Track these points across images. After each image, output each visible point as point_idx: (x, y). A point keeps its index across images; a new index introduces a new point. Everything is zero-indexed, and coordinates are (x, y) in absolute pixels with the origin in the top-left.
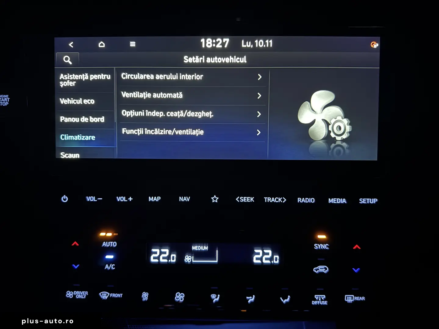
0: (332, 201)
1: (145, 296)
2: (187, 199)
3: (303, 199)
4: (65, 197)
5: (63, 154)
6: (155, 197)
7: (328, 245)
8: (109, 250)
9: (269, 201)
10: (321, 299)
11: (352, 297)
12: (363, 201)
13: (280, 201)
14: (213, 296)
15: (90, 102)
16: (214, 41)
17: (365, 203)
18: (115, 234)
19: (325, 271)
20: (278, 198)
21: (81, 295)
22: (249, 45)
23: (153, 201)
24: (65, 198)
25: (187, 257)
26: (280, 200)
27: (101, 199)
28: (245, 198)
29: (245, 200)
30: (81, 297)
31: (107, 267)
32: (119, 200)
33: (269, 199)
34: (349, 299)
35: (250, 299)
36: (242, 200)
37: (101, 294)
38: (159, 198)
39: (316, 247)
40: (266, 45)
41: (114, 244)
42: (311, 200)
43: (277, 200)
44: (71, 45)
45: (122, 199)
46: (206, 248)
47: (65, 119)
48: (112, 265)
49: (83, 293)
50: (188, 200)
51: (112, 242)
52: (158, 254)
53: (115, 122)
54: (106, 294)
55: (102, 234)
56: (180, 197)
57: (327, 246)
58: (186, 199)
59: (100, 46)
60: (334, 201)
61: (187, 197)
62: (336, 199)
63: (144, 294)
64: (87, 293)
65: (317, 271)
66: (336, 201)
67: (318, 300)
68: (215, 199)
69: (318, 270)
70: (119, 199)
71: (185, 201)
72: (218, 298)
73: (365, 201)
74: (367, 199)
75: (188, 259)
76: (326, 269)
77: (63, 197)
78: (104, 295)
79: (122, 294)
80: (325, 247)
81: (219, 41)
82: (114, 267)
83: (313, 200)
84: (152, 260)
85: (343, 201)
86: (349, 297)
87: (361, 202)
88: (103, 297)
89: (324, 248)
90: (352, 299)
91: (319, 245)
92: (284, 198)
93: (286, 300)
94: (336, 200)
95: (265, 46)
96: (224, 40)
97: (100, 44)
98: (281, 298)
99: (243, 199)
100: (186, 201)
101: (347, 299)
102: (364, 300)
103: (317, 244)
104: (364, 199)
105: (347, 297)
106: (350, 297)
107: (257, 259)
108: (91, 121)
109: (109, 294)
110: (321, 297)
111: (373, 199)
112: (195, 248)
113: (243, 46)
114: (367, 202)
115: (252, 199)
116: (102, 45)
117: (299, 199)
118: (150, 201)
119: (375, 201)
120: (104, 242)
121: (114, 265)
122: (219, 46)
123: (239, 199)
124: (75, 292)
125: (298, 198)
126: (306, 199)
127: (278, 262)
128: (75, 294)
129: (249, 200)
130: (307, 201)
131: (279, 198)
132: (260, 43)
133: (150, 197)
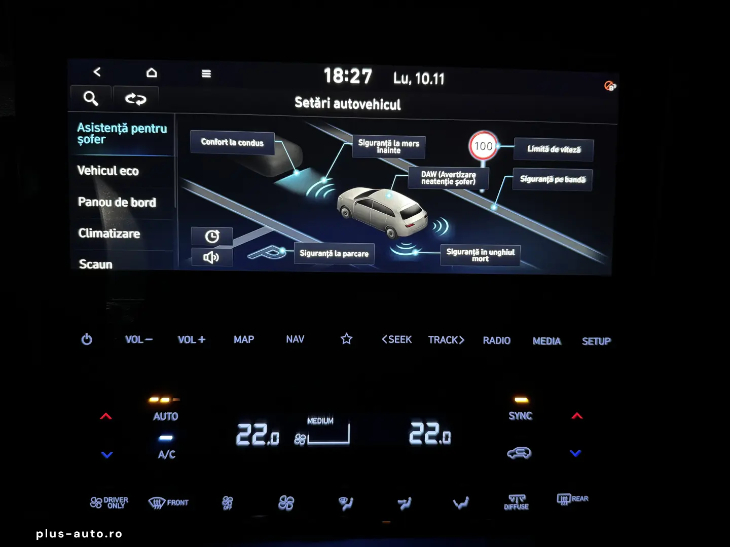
0: (538, 341)
1: (228, 503)
2: (299, 339)
3: (492, 338)
4: (87, 336)
5: (83, 262)
6: (245, 337)
7: (531, 413)
8: (166, 427)
9: (437, 341)
10: (519, 500)
11: (568, 497)
12: (588, 341)
13: (454, 341)
14: (343, 500)
15: (130, 172)
16: (347, 72)
17: (592, 344)
18: (174, 400)
19: (526, 456)
20: (450, 337)
21: (116, 503)
22: (405, 81)
23: (240, 342)
24: (87, 338)
25: (298, 437)
26: (454, 339)
27: (152, 339)
28: (397, 338)
29: (397, 341)
30: (117, 507)
31: (161, 454)
32: (181, 342)
33: (436, 339)
34: (564, 500)
35: (403, 503)
36: (392, 341)
37: (152, 501)
38: (251, 338)
39: (512, 417)
40: (434, 82)
41: (173, 416)
42: (505, 340)
43: (450, 340)
44: (97, 72)
45: (187, 339)
46: (330, 421)
47: (86, 202)
48: (170, 451)
49: (120, 500)
50: (301, 341)
51: (169, 413)
52: (249, 431)
53: (175, 207)
54: (160, 501)
55: (154, 400)
56: (288, 336)
57: (530, 416)
58: (297, 340)
59: (148, 76)
60: (542, 341)
61: (299, 336)
62: (545, 338)
63: (225, 499)
64: (127, 500)
65: (512, 456)
66: (544, 341)
67: (515, 503)
68: (347, 339)
69: (515, 454)
70: (182, 340)
71: (296, 342)
72: (351, 503)
73: (592, 341)
74: (594, 338)
75: (300, 439)
76: (527, 452)
77: (84, 336)
78: (157, 503)
79: (187, 501)
80: (526, 416)
81: (355, 73)
82: (173, 455)
83: (507, 341)
84: (239, 442)
85: (556, 342)
86: (563, 497)
87: (585, 343)
88: (155, 506)
89: (525, 418)
90: (568, 500)
91: (517, 413)
92: (460, 337)
93: (462, 504)
94: (546, 340)
95: (431, 83)
96: (364, 71)
97: (148, 72)
98: (454, 501)
99: (394, 338)
100: (298, 342)
101: (560, 500)
102: (587, 500)
103: (513, 413)
104: (589, 338)
105: (560, 497)
106: (565, 496)
107: (415, 437)
108: (133, 205)
109: (165, 500)
110: (519, 498)
111: (603, 338)
112: (312, 421)
113: (396, 82)
114: (594, 343)
115: (408, 339)
116: (151, 73)
117: (486, 339)
118: (235, 342)
119: (606, 341)
120: (157, 414)
121: (174, 451)
122: (354, 81)
123: (387, 339)
124: (105, 498)
125: (484, 337)
126: (497, 338)
127: (449, 442)
128: (105, 502)
129: (403, 341)
130: (499, 341)
131: (453, 337)
132: (424, 78)
133: (235, 337)
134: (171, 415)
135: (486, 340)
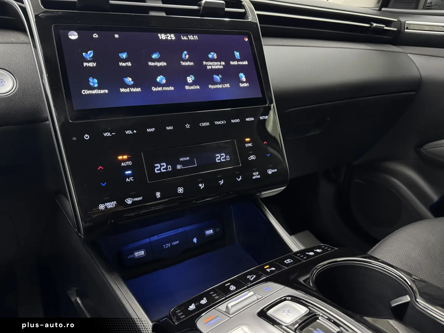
1: (158, 195)
2: (171, 128)
3: (234, 120)
4: (86, 135)
6: (151, 129)
7: (252, 143)
8: (128, 168)
10: (257, 174)
11: (271, 170)
14: (200, 185)
16: (166, 36)
18: (129, 156)
21: (111, 205)
22: (185, 38)
23: (150, 131)
26: (223, 122)
27: (115, 133)
29: (205, 125)
30: (112, 206)
31: (127, 180)
32: (127, 133)
33: (217, 123)
34: (270, 172)
35: (221, 182)
36: (203, 125)
37: (127, 201)
38: (154, 129)
40: (194, 38)
41: (130, 163)
43: (221, 122)
45: (129, 132)
46: (188, 158)
49: (113, 203)
51: (128, 162)
52: (159, 167)
54: (130, 200)
55: (120, 157)
56: (167, 127)
63: (157, 193)
64: (116, 203)
65: (250, 159)
66: (249, 119)
67: (255, 176)
68: (188, 126)
70: (127, 132)
72: (203, 185)
73: (262, 118)
75: (179, 167)
76: (254, 157)
77: (85, 136)
78: (129, 201)
79: (141, 197)
80: (250, 145)
82: (132, 179)
83: (239, 120)
84: (156, 172)
85: (253, 119)
88: (129, 203)
91: (248, 144)
93: (240, 179)
96: (172, 35)
98: (237, 178)
103: (246, 144)
105: (268, 171)
107: (218, 160)
109: (132, 199)
112: (181, 159)
113: (182, 39)
115: (208, 124)
116: (95, 36)
118: (148, 131)
119: (266, 117)
120: (122, 163)
121: (132, 177)
122: (169, 38)
123: (201, 124)
124: (105, 204)
127: (229, 159)
128: (106, 205)
130: (236, 121)
132: (191, 37)
133: (148, 129)
134: (128, 163)
135: (232, 121)
